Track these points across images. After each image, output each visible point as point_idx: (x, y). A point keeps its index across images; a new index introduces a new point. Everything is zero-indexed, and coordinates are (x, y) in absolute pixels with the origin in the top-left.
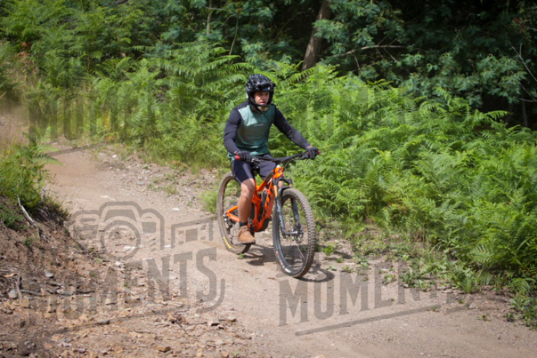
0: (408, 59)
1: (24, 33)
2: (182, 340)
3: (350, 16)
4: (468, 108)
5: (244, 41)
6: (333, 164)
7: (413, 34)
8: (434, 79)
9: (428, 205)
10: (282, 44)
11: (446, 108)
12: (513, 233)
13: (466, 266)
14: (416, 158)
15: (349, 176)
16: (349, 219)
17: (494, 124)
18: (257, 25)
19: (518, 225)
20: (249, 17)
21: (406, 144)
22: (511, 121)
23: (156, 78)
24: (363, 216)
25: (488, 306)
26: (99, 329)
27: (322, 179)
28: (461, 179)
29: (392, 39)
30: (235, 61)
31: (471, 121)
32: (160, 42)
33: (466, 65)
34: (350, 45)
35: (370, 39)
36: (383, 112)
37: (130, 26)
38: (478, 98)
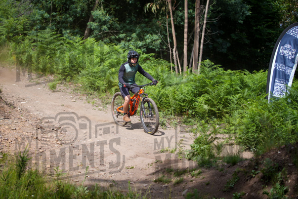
0: (122, 36)
3: (100, 21)
4: (141, 53)
5: (63, 30)
6: (94, 73)
7: (122, 27)
8: (130, 42)
10: (76, 30)
12: (157, 96)
15: (100, 77)
16: (100, 92)
17: (151, 58)
18: (67, 24)
19: (159, 93)
20: (65, 21)
22: (158, 57)
23: (32, 43)
24: (105, 91)
26: (12, 131)
27: (91, 78)
29: (115, 29)
30: (60, 36)
31: (142, 57)
32: (33, 30)
33: (141, 38)
34: (100, 31)
35: (107, 28)
36: (112, 54)
37: (23, 24)
38: (145, 49)
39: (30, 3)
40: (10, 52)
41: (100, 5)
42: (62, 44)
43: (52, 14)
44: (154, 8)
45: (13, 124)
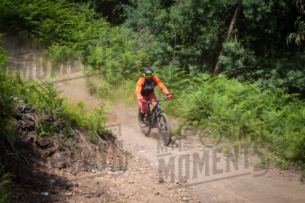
0: (259, 72)
1: (97, 62)
2: (164, 189)
3: (233, 54)
4: (283, 92)
5: (190, 65)
6: (226, 116)
7: (260, 61)
8: (269, 80)
9: (266, 133)
10: (204, 66)
11: (274, 92)
12: (302, 145)
13: (283, 158)
14: (261, 113)
15: (233, 121)
16: (233, 139)
17: (294, 99)
18: (194, 58)
20: (191, 55)
21: (257, 107)
22: (301, 98)
24: (239, 138)
25: (292, 175)
26: (130, 185)
27: (222, 122)
28: (280, 122)
29: (251, 64)
31: (284, 98)
32: (154, 66)
33: (282, 75)
34: (234, 66)
35: (242, 64)
36: (247, 94)
37: (141, 59)
38: (287, 88)
39: (150, 34)
40: (126, 92)
41: (233, 36)
42: (187, 82)
43: (177, 46)
44: (298, 39)
45: (130, 176)
